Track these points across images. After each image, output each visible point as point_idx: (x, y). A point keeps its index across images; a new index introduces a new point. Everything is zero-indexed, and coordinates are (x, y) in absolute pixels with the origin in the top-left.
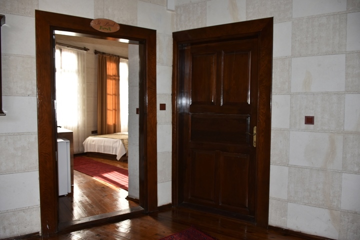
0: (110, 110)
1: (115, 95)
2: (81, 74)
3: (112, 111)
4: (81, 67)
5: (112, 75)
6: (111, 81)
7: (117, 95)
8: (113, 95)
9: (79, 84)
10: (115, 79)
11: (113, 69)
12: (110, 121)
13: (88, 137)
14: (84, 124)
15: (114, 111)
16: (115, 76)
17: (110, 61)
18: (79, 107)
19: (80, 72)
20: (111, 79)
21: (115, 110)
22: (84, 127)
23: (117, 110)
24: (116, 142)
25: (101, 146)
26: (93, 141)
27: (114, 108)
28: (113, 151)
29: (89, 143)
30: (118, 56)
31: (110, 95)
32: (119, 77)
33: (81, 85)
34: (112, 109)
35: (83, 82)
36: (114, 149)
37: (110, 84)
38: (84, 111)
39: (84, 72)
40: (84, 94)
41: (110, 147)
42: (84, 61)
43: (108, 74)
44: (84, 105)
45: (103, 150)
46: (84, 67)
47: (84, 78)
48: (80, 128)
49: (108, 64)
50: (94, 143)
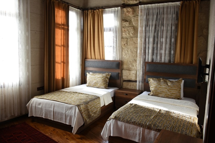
0: (59, 63)
1: (64, 46)
2: (22, 19)
3: (61, 63)
4: (23, 10)
5: (60, 23)
6: (60, 30)
7: (66, 46)
8: (61, 45)
9: (20, 32)
10: (63, 29)
11: (61, 17)
12: (59, 75)
13: (32, 97)
14: (28, 81)
15: (62, 63)
16: (63, 25)
17: (59, 7)
18: (21, 60)
19: (22, 16)
20: (59, 28)
21: (64, 63)
22: (28, 84)
23: (66, 63)
24: (71, 108)
25: (50, 111)
26: (40, 104)
27: (62, 60)
28: (66, 119)
29: (34, 105)
30: (68, 3)
31: (59, 46)
32: (68, 26)
33: (23, 33)
34: (60, 62)
35: (27, 30)
36: (68, 118)
37: (59, 34)
38: (27, 65)
39: (27, 17)
40: (27, 43)
41: (62, 114)
42: (27, 3)
43: (56, 22)
44: (28, 58)
45: (52, 117)
46: (27, 11)
47: (27, 24)
48: (22, 86)
49: (56, 10)
50: (40, 107)
